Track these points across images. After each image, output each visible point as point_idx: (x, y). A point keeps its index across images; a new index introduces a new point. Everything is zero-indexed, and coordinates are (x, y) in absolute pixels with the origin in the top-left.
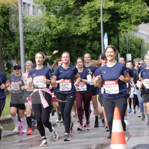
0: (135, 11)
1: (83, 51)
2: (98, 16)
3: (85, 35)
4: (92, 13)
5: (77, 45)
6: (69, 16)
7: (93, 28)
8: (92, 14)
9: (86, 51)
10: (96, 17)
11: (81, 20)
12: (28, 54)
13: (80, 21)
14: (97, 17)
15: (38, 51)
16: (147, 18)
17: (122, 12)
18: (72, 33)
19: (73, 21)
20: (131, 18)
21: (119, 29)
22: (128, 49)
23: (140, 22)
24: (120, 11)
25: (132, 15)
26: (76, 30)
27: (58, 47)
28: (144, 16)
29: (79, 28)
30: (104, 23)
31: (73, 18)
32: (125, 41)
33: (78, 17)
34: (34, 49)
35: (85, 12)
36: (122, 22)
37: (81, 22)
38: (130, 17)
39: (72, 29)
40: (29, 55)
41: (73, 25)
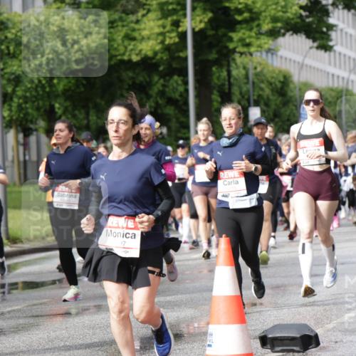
0: (270, 3)
1: (145, 100)
2: (180, 16)
3: (149, 61)
4: (165, 8)
5: (129, 86)
6: (111, 15)
7: (169, 44)
8: (166, 12)
9: (152, 100)
10: (175, 18)
11: (140, 25)
12: (10, 105)
13: (137, 26)
14: (179, 18)
15: (34, 99)
16: (299, 20)
17: (240, 6)
18: (116, 56)
19: (120, 28)
20: (261, 22)
21: (231, 46)
22: (254, 95)
23: (282, 31)
24: (235, 3)
25: (263, 14)
26: (126, 48)
27: (82, 89)
28: (291, 16)
29: (134, 45)
30: (195, 33)
31: (121, 19)
32: (247, 77)
33: (133, 18)
34: (24, 93)
35: (149, 5)
36: (239, 32)
37: (139, 30)
38: (259, 19)
39: (118, 45)
40: (13, 109)
41: (119, 36)
